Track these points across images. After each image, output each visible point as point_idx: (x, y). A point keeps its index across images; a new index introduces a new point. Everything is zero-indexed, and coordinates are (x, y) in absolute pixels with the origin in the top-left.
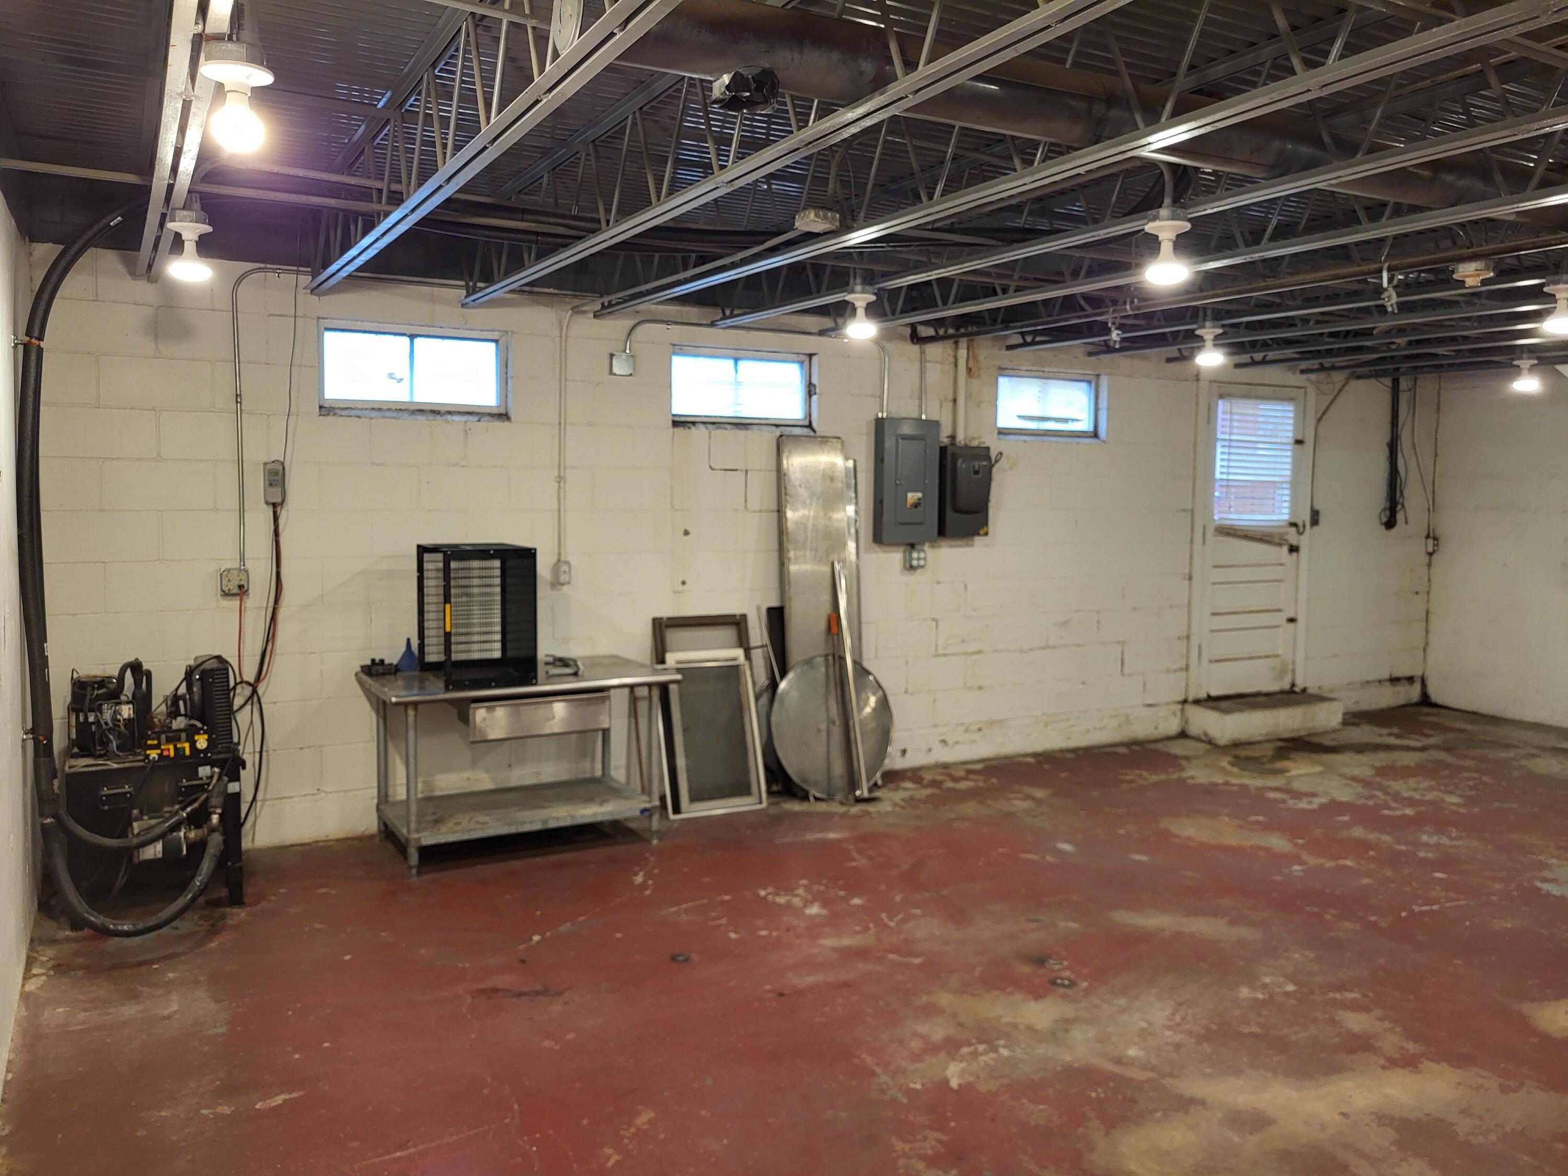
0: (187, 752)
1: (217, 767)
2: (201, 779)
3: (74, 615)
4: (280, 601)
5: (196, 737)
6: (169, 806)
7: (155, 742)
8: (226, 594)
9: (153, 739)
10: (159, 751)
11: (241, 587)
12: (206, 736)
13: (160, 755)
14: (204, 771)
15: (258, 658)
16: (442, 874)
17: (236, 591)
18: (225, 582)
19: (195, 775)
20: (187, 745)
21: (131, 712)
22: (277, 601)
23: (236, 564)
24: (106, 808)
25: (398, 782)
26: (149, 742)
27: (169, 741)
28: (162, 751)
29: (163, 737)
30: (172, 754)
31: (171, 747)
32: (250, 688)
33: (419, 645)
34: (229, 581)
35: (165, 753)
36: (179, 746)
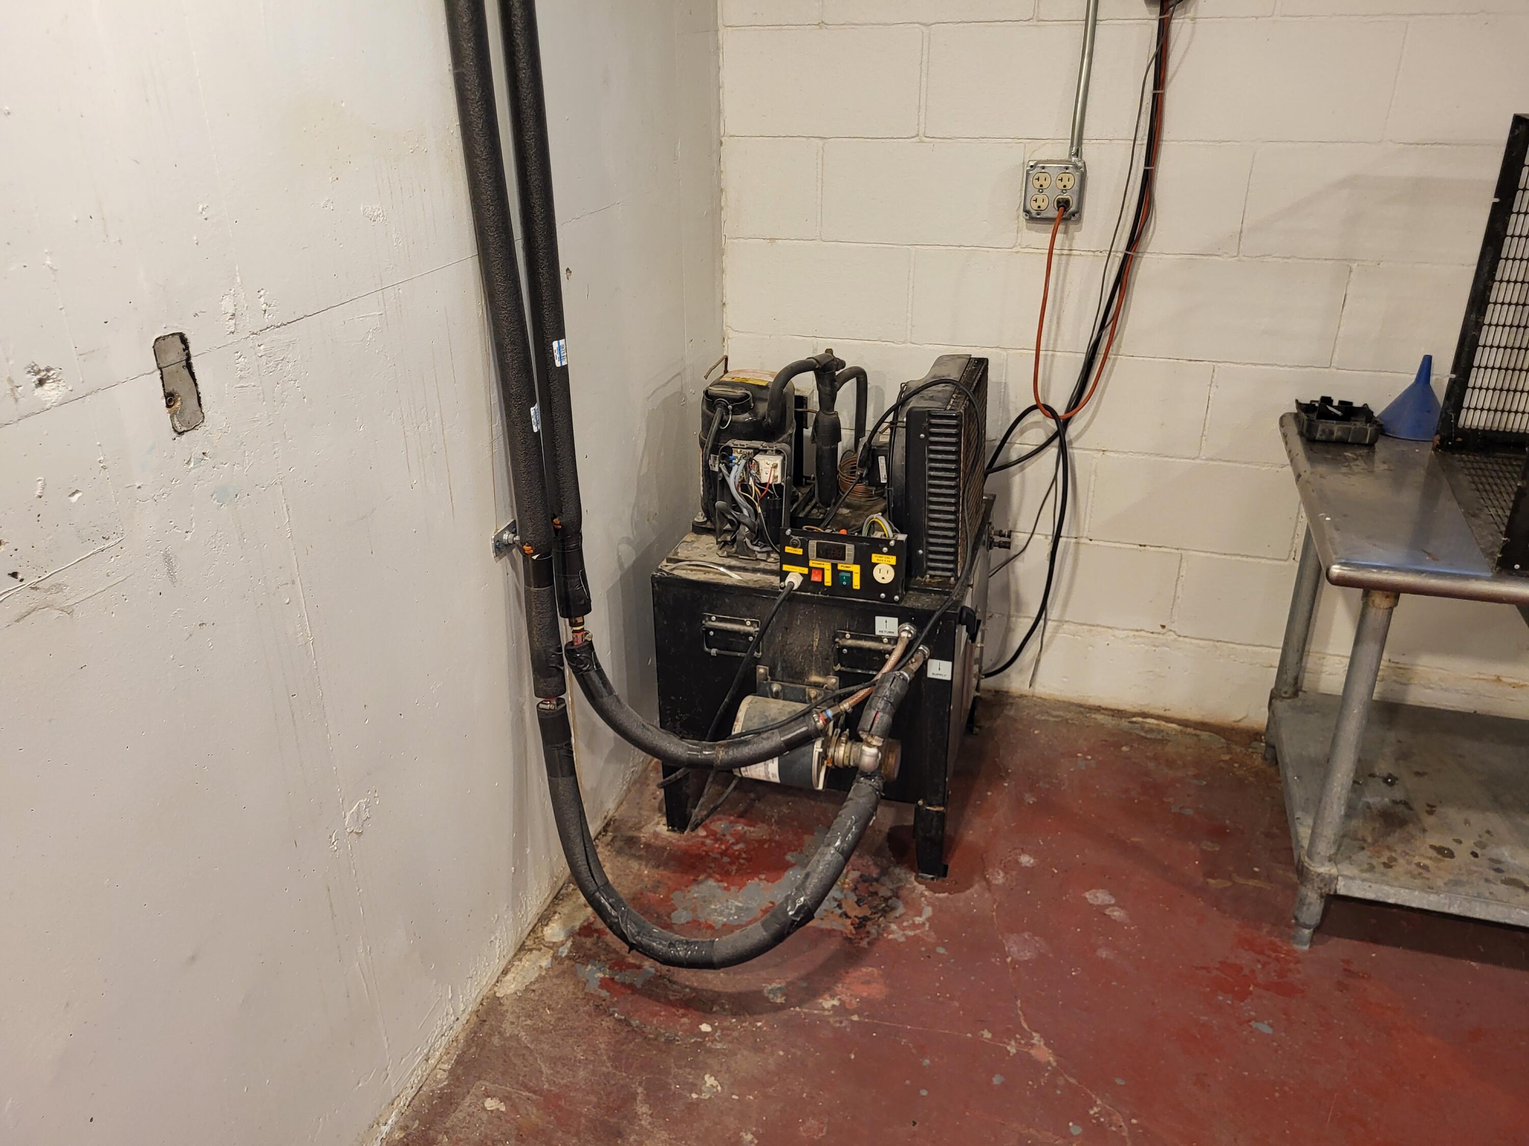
0: (856, 584)
1: (912, 623)
2: (879, 639)
3: (773, 240)
4: (1143, 241)
5: (875, 558)
6: (819, 674)
7: (799, 551)
8: (1034, 218)
9: (795, 546)
10: (805, 571)
11: (1063, 204)
12: (893, 560)
13: (806, 578)
14: (886, 625)
15: (1082, 358)
16: (1376, 952)
17: (1053, 213)
18: (1032, 191)
19: (868, 631)
20: (856, 569)
21: (778, 472)
22: (1134, 241)
23: (1062, 151)
24: (714, 651)
25: (1330, 650)
26: (788, 549)
27: (823, 554)
28: (810, 569)
29: (813, 544)
30: (828, 581)
31: (827, 566)
32: (1052, 424)
33: (1452, 383)
34: (1041, 189)
35: (816, 578)
36: (840, 567)
